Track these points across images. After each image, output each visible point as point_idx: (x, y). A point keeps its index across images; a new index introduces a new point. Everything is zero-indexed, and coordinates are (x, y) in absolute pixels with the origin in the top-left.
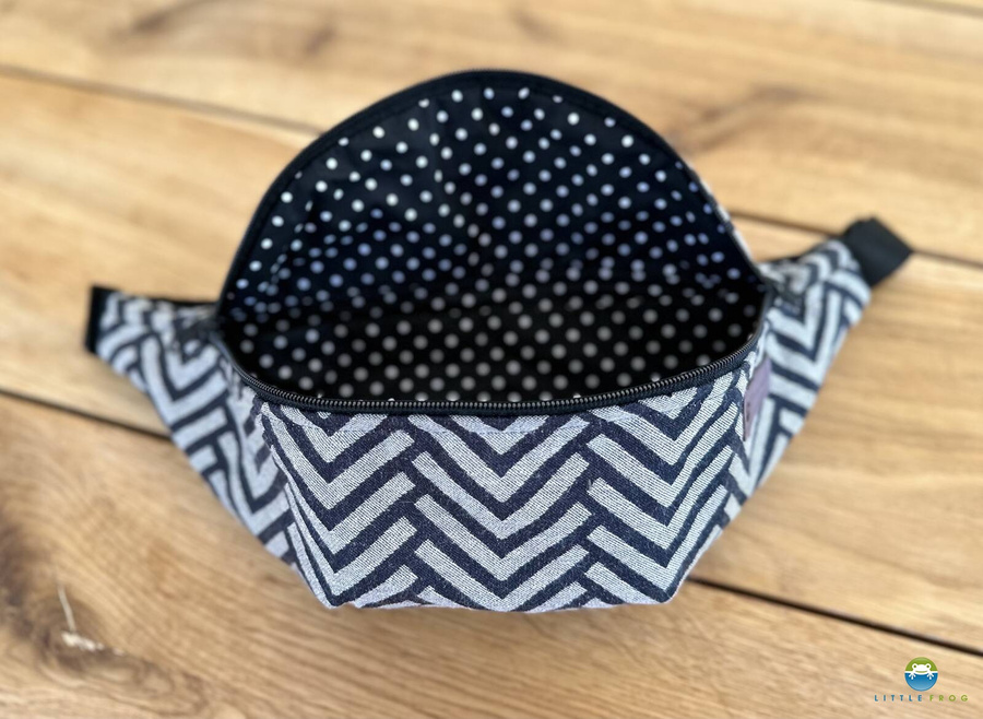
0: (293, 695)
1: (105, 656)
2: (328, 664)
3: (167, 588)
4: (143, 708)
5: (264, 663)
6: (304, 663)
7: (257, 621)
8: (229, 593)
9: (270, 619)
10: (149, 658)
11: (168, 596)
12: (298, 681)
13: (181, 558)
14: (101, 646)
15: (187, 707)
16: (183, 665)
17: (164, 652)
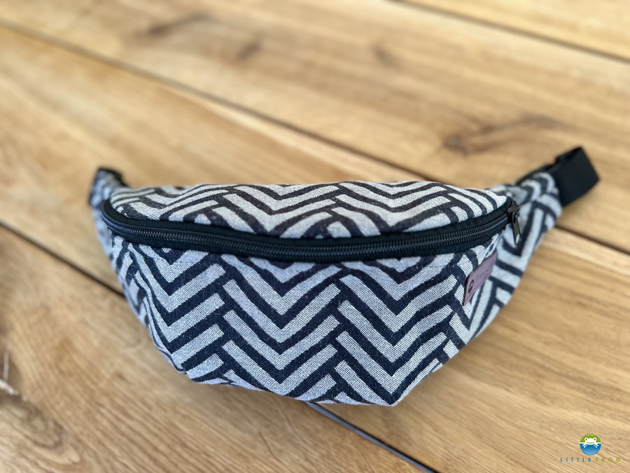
0: (111, 453)
1: (16, 400)
2: (137, 439)
3: (63, 367)
4: (27, 437)
5: (101, 428)
6: (123, 434)
7: (105, 400)
8: (95, 379)
9: (113, 402)
10: (39, 407)
11: (61, 372)
12: (117, 445)
13: (75, 351)
14: (16, 393)
15: (50, 443)
16: (56, 416)
17: (48, 405)
